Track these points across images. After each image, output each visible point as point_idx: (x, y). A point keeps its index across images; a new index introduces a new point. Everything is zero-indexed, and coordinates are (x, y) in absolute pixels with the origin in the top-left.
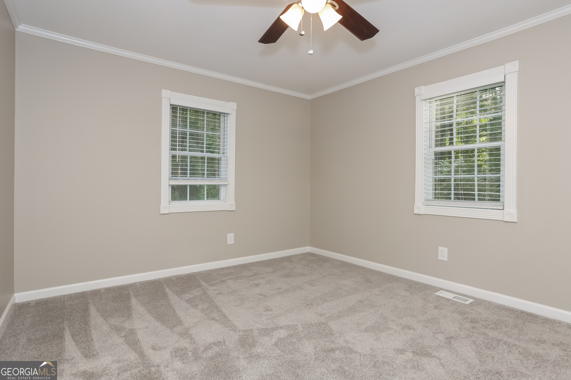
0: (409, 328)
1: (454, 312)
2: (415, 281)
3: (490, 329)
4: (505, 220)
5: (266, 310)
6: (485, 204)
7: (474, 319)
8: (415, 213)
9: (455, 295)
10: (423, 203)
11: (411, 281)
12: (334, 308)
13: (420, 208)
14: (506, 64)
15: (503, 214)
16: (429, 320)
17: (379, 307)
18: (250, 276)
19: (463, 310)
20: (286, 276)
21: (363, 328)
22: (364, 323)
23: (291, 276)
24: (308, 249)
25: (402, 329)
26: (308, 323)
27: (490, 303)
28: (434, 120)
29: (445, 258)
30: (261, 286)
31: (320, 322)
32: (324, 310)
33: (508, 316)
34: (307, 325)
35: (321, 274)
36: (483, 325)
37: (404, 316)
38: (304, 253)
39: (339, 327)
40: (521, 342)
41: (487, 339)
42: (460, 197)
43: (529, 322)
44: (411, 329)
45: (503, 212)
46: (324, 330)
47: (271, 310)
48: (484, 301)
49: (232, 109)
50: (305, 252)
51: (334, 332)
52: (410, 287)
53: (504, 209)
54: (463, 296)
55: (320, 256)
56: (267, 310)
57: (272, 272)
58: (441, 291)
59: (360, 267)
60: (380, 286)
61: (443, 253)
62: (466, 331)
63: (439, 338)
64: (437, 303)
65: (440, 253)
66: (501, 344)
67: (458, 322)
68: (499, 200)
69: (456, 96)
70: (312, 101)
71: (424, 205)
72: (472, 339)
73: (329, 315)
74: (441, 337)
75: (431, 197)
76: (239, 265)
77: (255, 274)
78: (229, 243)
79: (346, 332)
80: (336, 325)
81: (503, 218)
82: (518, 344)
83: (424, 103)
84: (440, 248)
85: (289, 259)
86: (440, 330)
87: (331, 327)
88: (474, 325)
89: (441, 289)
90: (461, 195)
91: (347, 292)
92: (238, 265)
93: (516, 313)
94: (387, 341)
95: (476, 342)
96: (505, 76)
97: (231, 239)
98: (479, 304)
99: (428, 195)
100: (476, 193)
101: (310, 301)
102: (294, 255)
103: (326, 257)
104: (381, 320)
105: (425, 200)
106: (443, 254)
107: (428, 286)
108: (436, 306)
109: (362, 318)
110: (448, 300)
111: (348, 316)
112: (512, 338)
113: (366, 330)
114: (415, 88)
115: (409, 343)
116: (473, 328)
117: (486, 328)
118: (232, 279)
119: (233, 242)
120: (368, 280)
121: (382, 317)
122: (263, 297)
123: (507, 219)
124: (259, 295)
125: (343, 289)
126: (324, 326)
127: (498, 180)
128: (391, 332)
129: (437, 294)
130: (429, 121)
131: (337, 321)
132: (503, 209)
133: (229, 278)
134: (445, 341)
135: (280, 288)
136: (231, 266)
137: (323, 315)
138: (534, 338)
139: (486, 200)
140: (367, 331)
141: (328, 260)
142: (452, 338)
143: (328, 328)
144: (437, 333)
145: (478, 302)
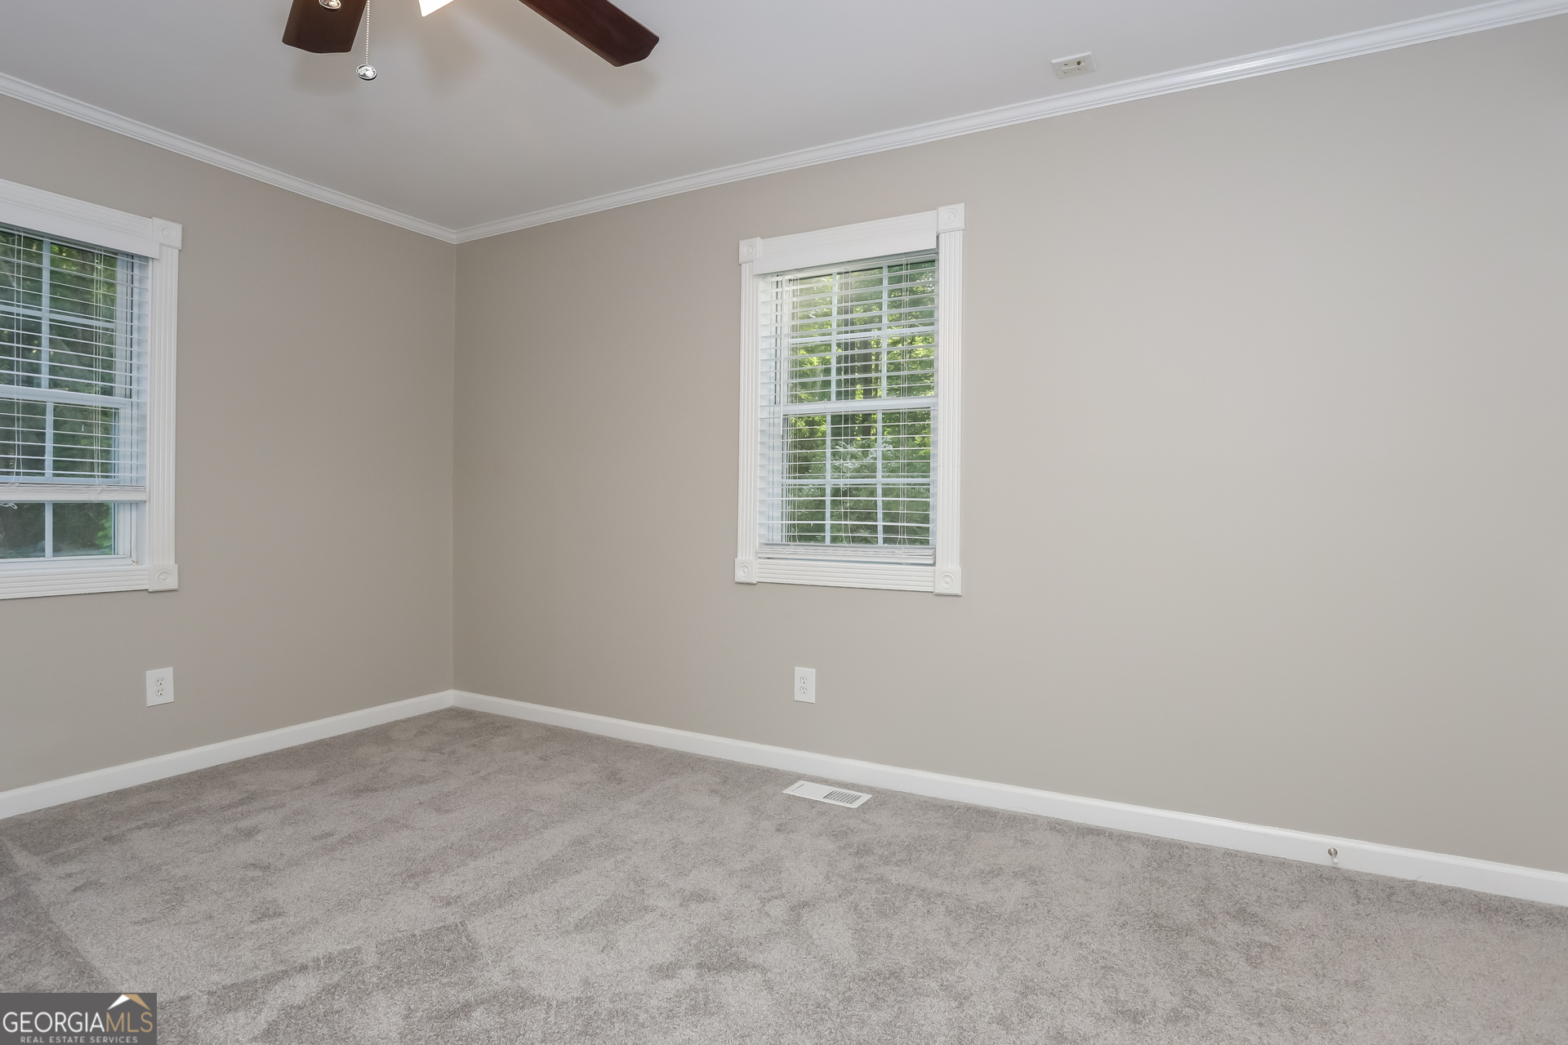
0: (700, 897)
1: (820, 835)
2: (738, 763)
3: (896, 864)
4: (937, 591)
5: (259, 916)
6: (897, 551)
7: (864, 846)
8: (737, 580)
9: (830, 789)
10: (757, 553)
11: (729, 765)
12: (495, 873)
13: (750, 566)
14: (941, 209)
15: (934, 577)
16: (757, 866)
17: (630, 850)
18: (230, 806)
19: (842, 826)
20: (359, 791)
21: (571, 921)
22: (576, 906)
23: (376, 790)
24: (449, 698)
25: (681, 905)
26: (400, 935)
27: (906, 798)
28: (786, 330)
29: (811, 697)
30: (260, 837)
31: (442, 924)
32: (462, 885)
33: (939, 824)
34: (397, 943)
35: (477, 772)
36: (881, 857)
37: (694, 867)
38: (437, 712)
39: (501, 931)
40: (954, 884)
41: (883, 893)
42: (843, 535)
43: (979, 831)
44: (705, 900)
45: (934, 572)
46: (449, 950)
47: (280, 915)
48: (893, 794)
49: (161, 244)
50: (441, 708)
51: (482, 950)
52: (725, 781)
53: (935, 563)
54: (849, 789)
55: (486, 715)
56: (264, 916)
57: (313, 784)
58: (801, 782)
59: (598, 738)
60: (643, 790)
61: (806, 683)
62: (840, 882)
63: (772, 913)
64: (783, 817)
65: (798, 684)
66: (912, 898)
67: (827, 859)
68: (927, 542)
69: (838, 274)
70: (461, 248)
71: (760, 558)
72: (851, 898)
73: (477, 898)
74: (778, 909)
75: (777, 537)
76: (196, 772)
77: (251, 797)
78: (152, 699)
79: (517, 942)
80: (490, 927)
81: (934, 587)
82: (947, 890)
83: (762, 284)
84: (800, 671)
85: (381, 735)
86: (780, 888)
87: (473, 936)
88: (862, 861)
89: (800, 777)
90: (846, 531)
91: (545, 818)
92: (192, 773)
93: (956, 814)
94: (635, 946)
95: (858, 905)
96: (938, 237)
97: (160, 686)
98: (881, 805)
99: (771, 530)
100: (880, 524)
101: (424, 860)
102: (402, 721)
103: (503, 717)
104: (628, 886)
105: (761, 544)
106: (804, 685)
107: (769, 772)
108: (781, 825)
109: (573, 892)
110: (812, 803)
111: (534, 893)
112: (937, 877)
113: (579, 927)
114: (740, 242)
115: (694, 942)
116: (860, 867)
117: (887, 863)
118: (155, 825)
119: (169, 697)
120: (614, 777)
121: (634, 880)
122: (260, 874)
123: (942, 588)
124: (246, 867)
125: (535, 809)
126: (452, 937)
127: (926, 492)
128: (649, 917)
129: (788, 791)
130: (774, 334)
131: (499, 912)
132: (934, 565)
133: (140, 823)
134: (787, 918)
135: (331, 834)
136: (161, 781)
137: (456, 902)
138: (982, 868)
139: (900, 543)
140: (582, 929)
141: (507, 727)
142: (805, 904)
143: (464, 940)
144: (769, 900)
145: (882, 798)
